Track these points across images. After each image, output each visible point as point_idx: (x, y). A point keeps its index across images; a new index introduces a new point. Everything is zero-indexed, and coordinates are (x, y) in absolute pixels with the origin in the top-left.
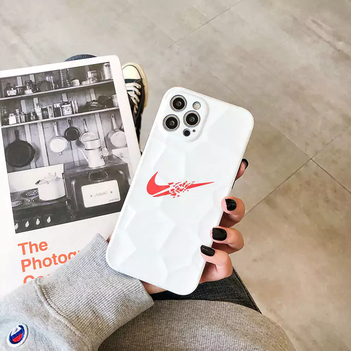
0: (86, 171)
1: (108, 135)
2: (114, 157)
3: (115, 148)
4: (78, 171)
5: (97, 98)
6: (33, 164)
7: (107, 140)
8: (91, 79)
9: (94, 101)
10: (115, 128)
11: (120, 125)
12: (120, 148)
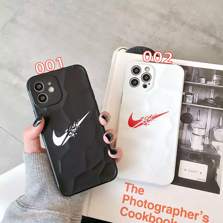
0: (188, 150)
1: (213, 128)
3: (215, 140)
5: (215, 97)
8: (215, 82)
9: (211, 99)
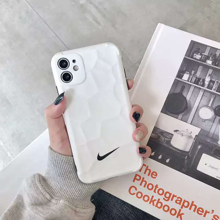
0: (213, 144)
4: (208, 140)
6: (180, 116)
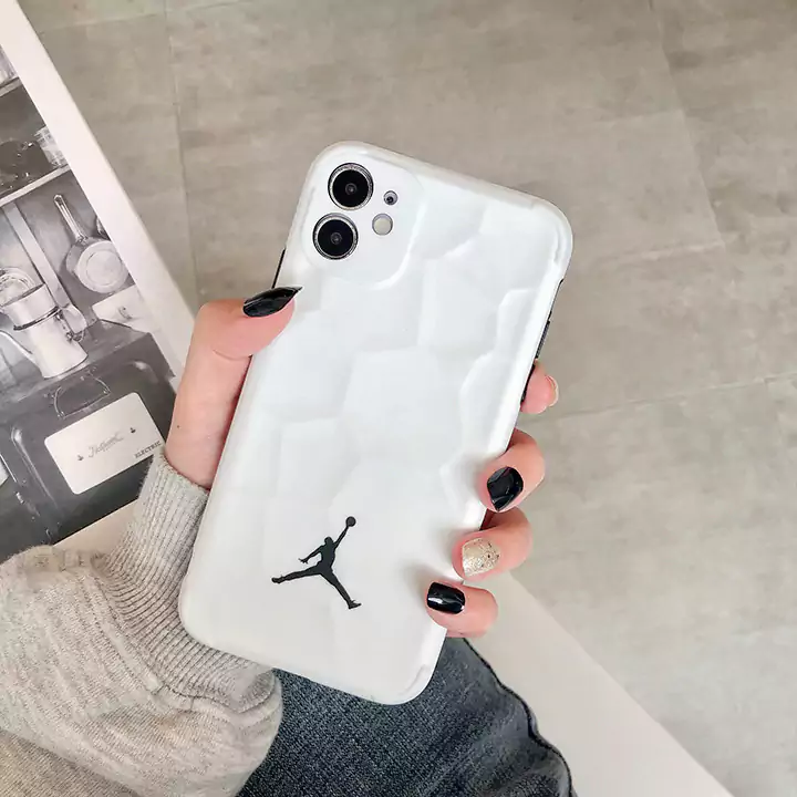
0: (40, 392)
1: (64, 263)
2: (106, 326)
3: (99, 297)
7: (68, 280)
10: (77, 235)
11: (90, 223)
12: (114, 292)
